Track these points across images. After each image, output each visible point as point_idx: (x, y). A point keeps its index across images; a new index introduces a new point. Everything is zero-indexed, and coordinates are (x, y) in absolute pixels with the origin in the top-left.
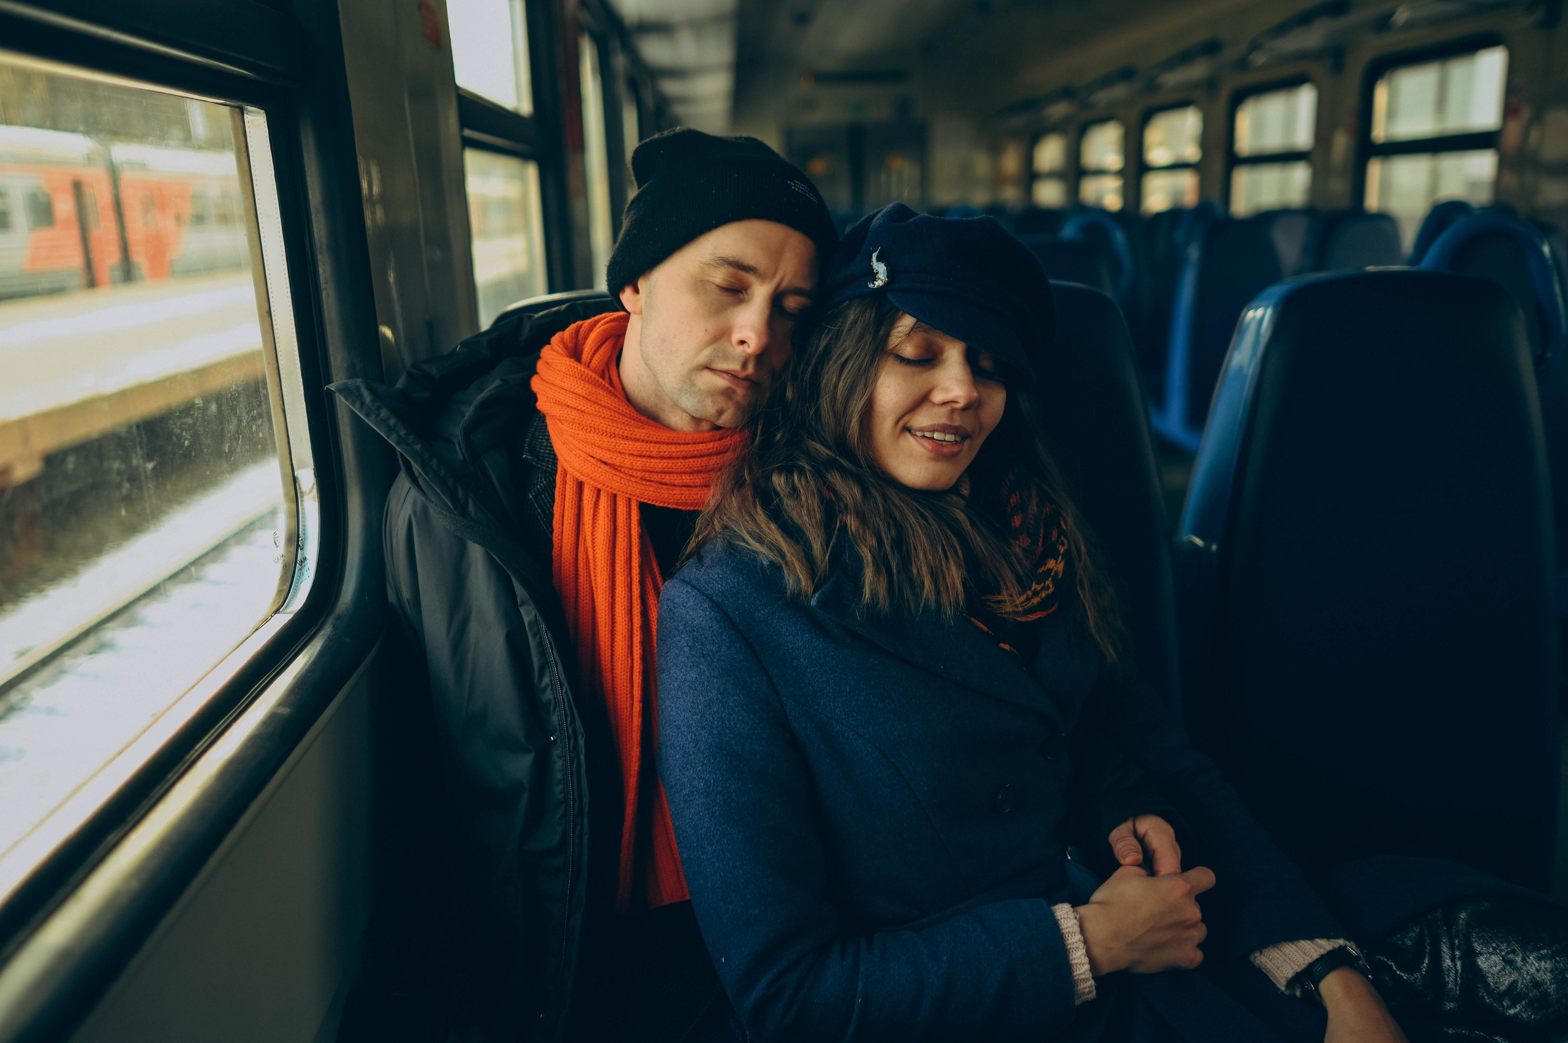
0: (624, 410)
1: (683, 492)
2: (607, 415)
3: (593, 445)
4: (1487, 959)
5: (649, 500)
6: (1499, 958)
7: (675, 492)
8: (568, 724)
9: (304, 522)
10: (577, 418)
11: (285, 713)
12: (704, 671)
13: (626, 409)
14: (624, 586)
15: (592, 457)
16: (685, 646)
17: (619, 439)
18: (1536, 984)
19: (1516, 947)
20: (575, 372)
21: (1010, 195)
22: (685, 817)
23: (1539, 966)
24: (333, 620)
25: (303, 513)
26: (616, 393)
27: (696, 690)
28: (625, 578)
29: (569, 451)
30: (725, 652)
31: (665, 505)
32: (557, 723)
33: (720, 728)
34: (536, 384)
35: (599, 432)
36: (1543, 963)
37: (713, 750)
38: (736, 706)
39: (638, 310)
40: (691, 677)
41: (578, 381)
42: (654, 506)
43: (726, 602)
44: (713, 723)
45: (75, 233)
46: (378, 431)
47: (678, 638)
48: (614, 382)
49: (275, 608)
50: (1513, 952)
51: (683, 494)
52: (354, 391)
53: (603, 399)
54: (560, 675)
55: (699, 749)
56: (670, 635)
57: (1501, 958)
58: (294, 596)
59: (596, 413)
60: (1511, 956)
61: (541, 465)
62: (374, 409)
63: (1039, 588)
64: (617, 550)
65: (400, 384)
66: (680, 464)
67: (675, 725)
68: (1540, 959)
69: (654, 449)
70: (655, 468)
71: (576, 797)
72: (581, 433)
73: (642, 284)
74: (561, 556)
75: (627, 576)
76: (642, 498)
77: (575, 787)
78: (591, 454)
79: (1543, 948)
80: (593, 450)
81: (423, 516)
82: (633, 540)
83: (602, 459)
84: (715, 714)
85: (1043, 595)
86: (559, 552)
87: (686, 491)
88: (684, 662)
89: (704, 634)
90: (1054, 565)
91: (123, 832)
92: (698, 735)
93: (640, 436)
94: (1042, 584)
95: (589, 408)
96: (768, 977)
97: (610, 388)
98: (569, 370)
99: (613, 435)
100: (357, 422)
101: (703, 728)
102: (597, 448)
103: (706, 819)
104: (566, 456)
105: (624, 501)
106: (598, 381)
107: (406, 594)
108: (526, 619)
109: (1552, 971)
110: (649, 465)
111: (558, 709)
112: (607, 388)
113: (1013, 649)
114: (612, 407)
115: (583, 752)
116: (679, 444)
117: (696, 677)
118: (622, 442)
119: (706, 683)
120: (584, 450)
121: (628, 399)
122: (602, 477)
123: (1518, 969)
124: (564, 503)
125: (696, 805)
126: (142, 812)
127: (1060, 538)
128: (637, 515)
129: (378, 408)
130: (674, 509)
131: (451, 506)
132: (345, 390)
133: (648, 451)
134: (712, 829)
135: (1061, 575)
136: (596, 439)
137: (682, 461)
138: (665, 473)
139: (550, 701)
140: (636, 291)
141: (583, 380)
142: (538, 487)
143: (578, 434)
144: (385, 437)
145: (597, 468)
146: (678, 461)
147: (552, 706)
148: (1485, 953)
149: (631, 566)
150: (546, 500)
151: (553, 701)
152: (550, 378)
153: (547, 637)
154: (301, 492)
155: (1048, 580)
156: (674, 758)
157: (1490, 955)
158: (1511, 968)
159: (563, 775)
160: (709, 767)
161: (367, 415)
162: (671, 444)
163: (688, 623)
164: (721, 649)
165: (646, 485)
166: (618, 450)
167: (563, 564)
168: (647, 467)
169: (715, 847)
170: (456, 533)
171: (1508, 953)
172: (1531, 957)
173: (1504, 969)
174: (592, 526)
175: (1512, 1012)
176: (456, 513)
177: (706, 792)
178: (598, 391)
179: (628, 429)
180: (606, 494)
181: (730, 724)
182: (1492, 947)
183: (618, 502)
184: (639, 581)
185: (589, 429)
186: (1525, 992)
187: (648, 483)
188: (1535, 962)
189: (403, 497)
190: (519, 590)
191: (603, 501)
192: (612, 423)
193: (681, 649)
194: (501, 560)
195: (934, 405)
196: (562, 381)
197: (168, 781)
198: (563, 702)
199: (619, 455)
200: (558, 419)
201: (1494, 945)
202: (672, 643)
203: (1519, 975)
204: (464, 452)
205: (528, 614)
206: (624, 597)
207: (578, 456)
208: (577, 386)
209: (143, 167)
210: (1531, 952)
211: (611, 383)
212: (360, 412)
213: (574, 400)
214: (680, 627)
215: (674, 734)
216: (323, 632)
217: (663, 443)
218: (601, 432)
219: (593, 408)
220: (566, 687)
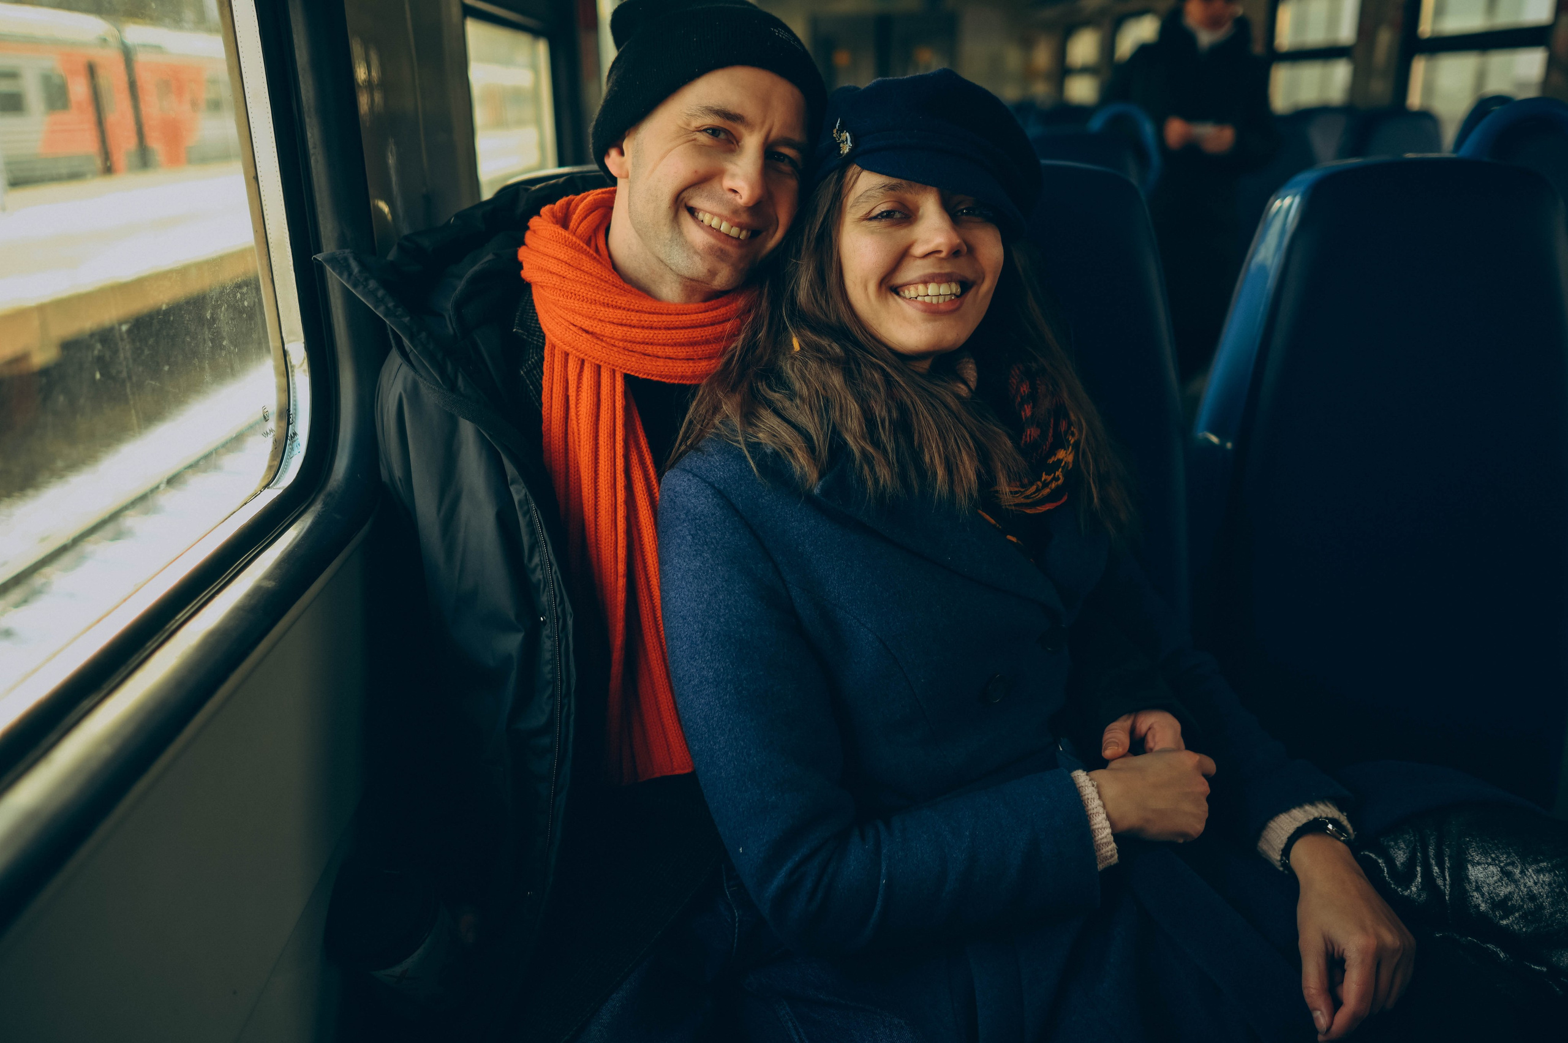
0: (607, 277)
1: (667, 364)
2: (589, 280)
3: (574, 311)
4: (1485, 869)
5: (633, 371)
6: (1497, 868)
7: (658, 363)
8: (557, 604)
9: (294, 397)
10: (557, 284)
11: (270, 586)
12: (708, 559)
13: (609, 276)
14: (608, 460)
15: (574, 325)
16: (687, 535)
17: (599, 306)
18: (1532, 897)
19: (1515, 859)
20: (559, 238)
21: (1041, 90)
22: (694, 708)
23: (1538, 879)
24: (324, 497)
25: (294, 388)
26: (600, 260)
27: (700, 578)
28: (608, 452)
29: (551, 320)
30: (729, 539)
31: (649, 377)
32: (546, 603)
33: (726, 617)
34: (523, 254)
35: (580, 298)
36: (1542, 876)
37: (722, 639)
38: (742, 593)
39: (624, 174)
40: (695, 565)
41: (562, 246)
42: (637, 377)
43: (729, 489)
44: (719, 611)
45: (90, 116)
46: (366, 303)
47: (680, 528)
48: (600, 249)
49: (264, 484)
50: (1513, 864)
51: (667, 366)
52: (342, 262)
53: (585, 265)
54: (549, 555)
55: (706, 638)
56: (671, 525)
57: (1499, 869)
58: (284, 472)
59: (577, 279)
60: (1510, 868)
61: (532, 339)
62: (361, 280)
63: (1049, 478)
64: (600, 423)
65: (391, 256)
66: (662, 335)
67: (681, 616)
68: (1538, 872)
69: (634, 318)
70: (636, 338)
71: (564, 678)
72: (561, 299)
73: (627, 145)
74: (551, 431)
75: (611, 450)
76: (625, 369)
77: (563, 668)
78: (572, 322)
79: (1543, 861)
80: (573, 318)
81: (414, 393)
82: (617, 412)
83: (583, 327)
84: (721, 602)
85: (1053, 485)
86: (549, 427)
87: (670, 363)
88: (687, 551)
89: (706, 522)
90: (1064, 455)
91: (97, 698)
92: (705, 624)
93: (621, 303)
94: (1053, 474)
95: (570, 274)
96: (789, 865)
97: (595, 254)
98: (553, 236)
99: (594, 302)
100: (348, 297)
101: (710, 617)
102: (578, 316)
103: (717, 709)
104: (548, 325)
105: (609, 372)
106: (582, 247)
107: (398, 473)
108: (516, 498)
109: (1550, 884)
110: (630, 335)
111: (547, 589)
112: (592, 255)
113: (1019, 542)
114: (595, 273)
115: (571, 633)
116: (662, 314)
117: (700, 566)
118: (602, 309)
119: (710, 571)
120: (565, 317)
121: (614, 267)
122: (583, 346)
123: (1516, 882)
124: (553, 377)
125: (706, 695)
126: (118, 680)
127: (1070, 428)
128: (622, 387)
129: (366, 280)
130: (658, 382)
131: (438, 379)
132: (333, 260)
133: (628, 320)
134: (724, 718)
135: (1071, 466)
136: (576, 305)
137: (664, 332)
138: (647, 344)
139: (539, 580)
140: (622, 153)
141: (566, 246)
142: (530, 362)
143: (558, 300)
144: (372, 309)
145: (578, 336)
146: (660, 332)
147: (542, 586)
148: (1483, 863)
149: (615, 439)
150: (538, 376)
151: (542, 580)
152: (535, 245)
153: (537, 516)
154: (292, 367)
155: (1058, 470)
156: (681, 649)
157: (1488, 866)
158: (1508, 879)
159: (552, 655)
160: (718, 655)
161: (355, 286)
162: (654, 313)
163: (690, 511)
164: (724, 537)
165: (629, 355)
166: (598, 318)
167: (552, 439)
168: (627, 337)
169: (728, 736)
170: (445, 408)
171: (1507, 864)
172: (1530, 870)
173: (1500, 880)
174: (576, 398)
175: (1504, 922)
176: (444, 387)
177: (716, 681)
178: (580, 256)
179: (608, 295)
180: (589, 365)
181: (737, 612)
182: (1492, 857)
183: (602, 374)
184: (623, 455)
185: (570, 295)
186: (1519, 905)
187: (630, 353)
188: (1533, 875)
189: (394, 373)
190: (510, 469)
191: (587, 372)
192: (593, 289)
193: (684, 537)
194: (490, 436)
195: (916, 258)
196: (545, 247)
197: (146, 650)
198: (553, 582)
199: (600, 324)
200: (540, 286)
201: (1493, 856)
202: (674, 533)
203: (1516, 887)
204: (454, 326)
205: (518, 492)
206: (608, 471)
207: (560, 324)
208: (560, 251)
209: (158, 48)
210: (1530, 865)
211: (597, 250)
212: (348, 282)
213: (556, 266)
214: (682, 516)
215: (680, 625)
216: (313, 508)
217: (646, 313)
218: (582, 299)
219: (574, 274)
220: (555, 567)
